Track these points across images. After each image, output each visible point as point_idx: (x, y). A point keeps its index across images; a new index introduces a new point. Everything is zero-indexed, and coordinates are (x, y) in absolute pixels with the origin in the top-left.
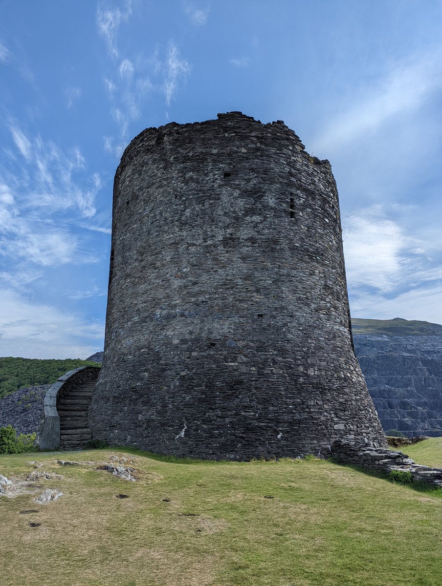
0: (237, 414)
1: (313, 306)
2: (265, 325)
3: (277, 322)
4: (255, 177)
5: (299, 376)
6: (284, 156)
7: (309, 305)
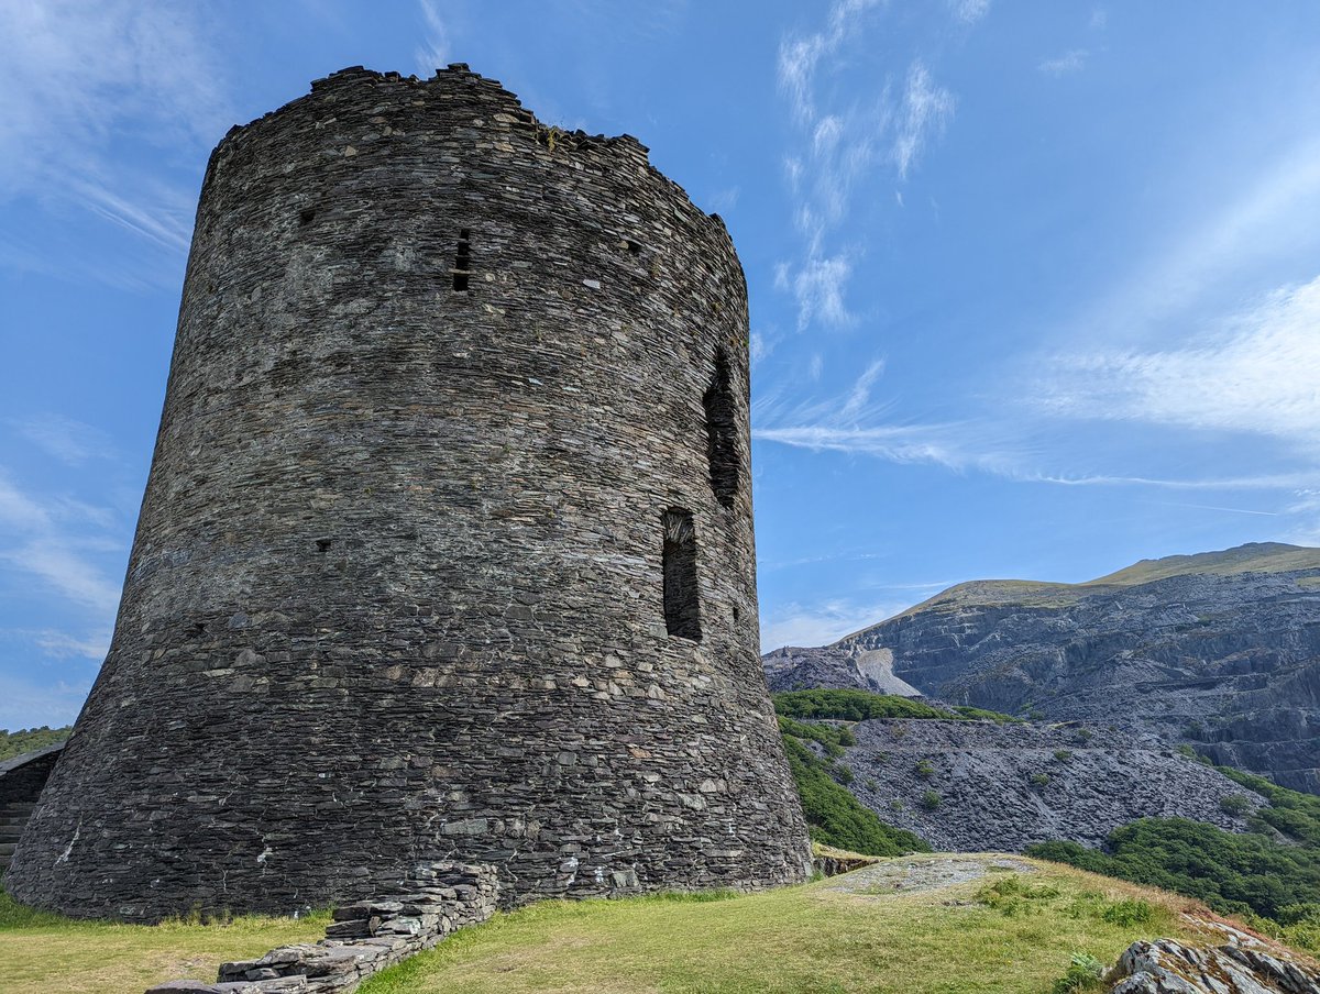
0: (179, 801)
1: (487, 505)
2: (330, 567)
3: (364, 557)
4: (370, 208)
5: (380, 693)
6: (455, 144)
7: (471, 504)
